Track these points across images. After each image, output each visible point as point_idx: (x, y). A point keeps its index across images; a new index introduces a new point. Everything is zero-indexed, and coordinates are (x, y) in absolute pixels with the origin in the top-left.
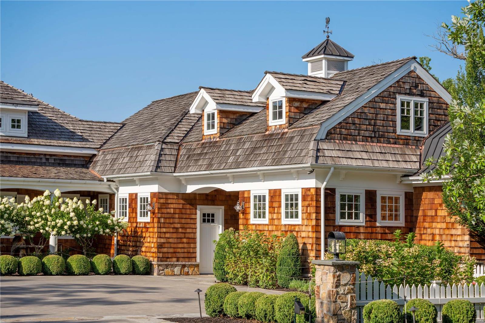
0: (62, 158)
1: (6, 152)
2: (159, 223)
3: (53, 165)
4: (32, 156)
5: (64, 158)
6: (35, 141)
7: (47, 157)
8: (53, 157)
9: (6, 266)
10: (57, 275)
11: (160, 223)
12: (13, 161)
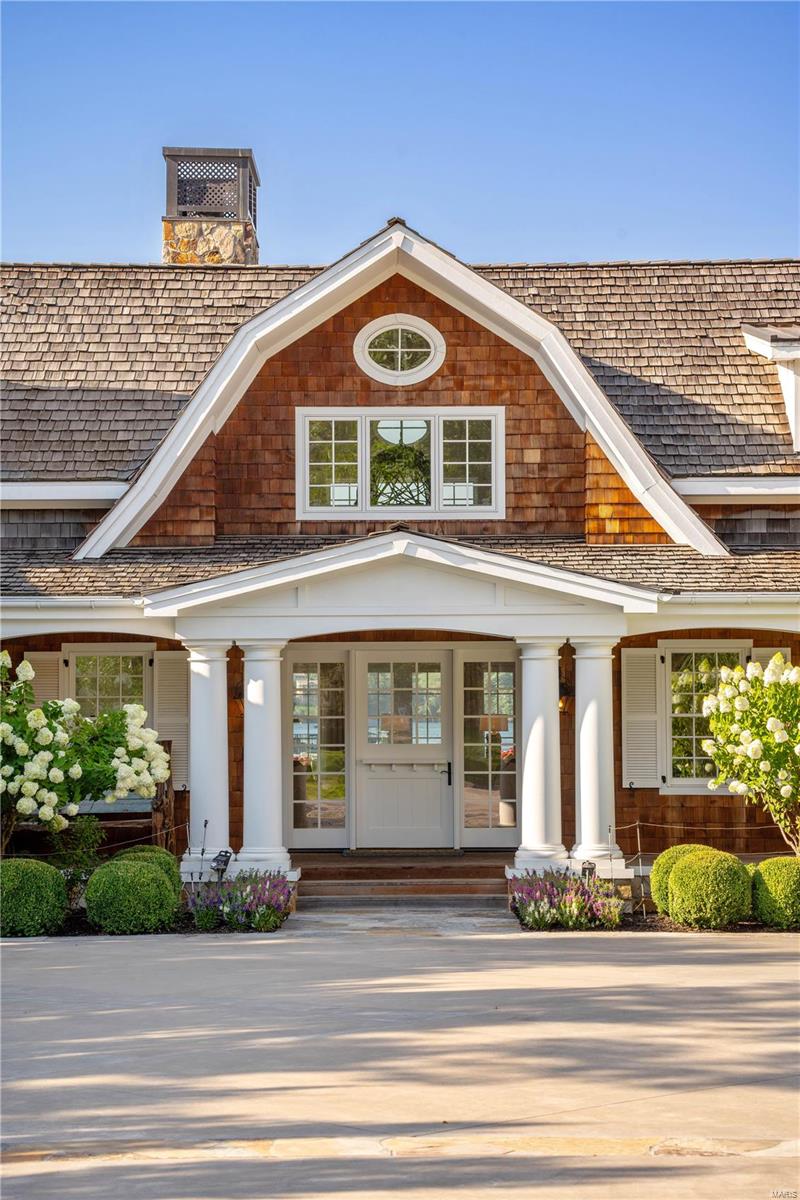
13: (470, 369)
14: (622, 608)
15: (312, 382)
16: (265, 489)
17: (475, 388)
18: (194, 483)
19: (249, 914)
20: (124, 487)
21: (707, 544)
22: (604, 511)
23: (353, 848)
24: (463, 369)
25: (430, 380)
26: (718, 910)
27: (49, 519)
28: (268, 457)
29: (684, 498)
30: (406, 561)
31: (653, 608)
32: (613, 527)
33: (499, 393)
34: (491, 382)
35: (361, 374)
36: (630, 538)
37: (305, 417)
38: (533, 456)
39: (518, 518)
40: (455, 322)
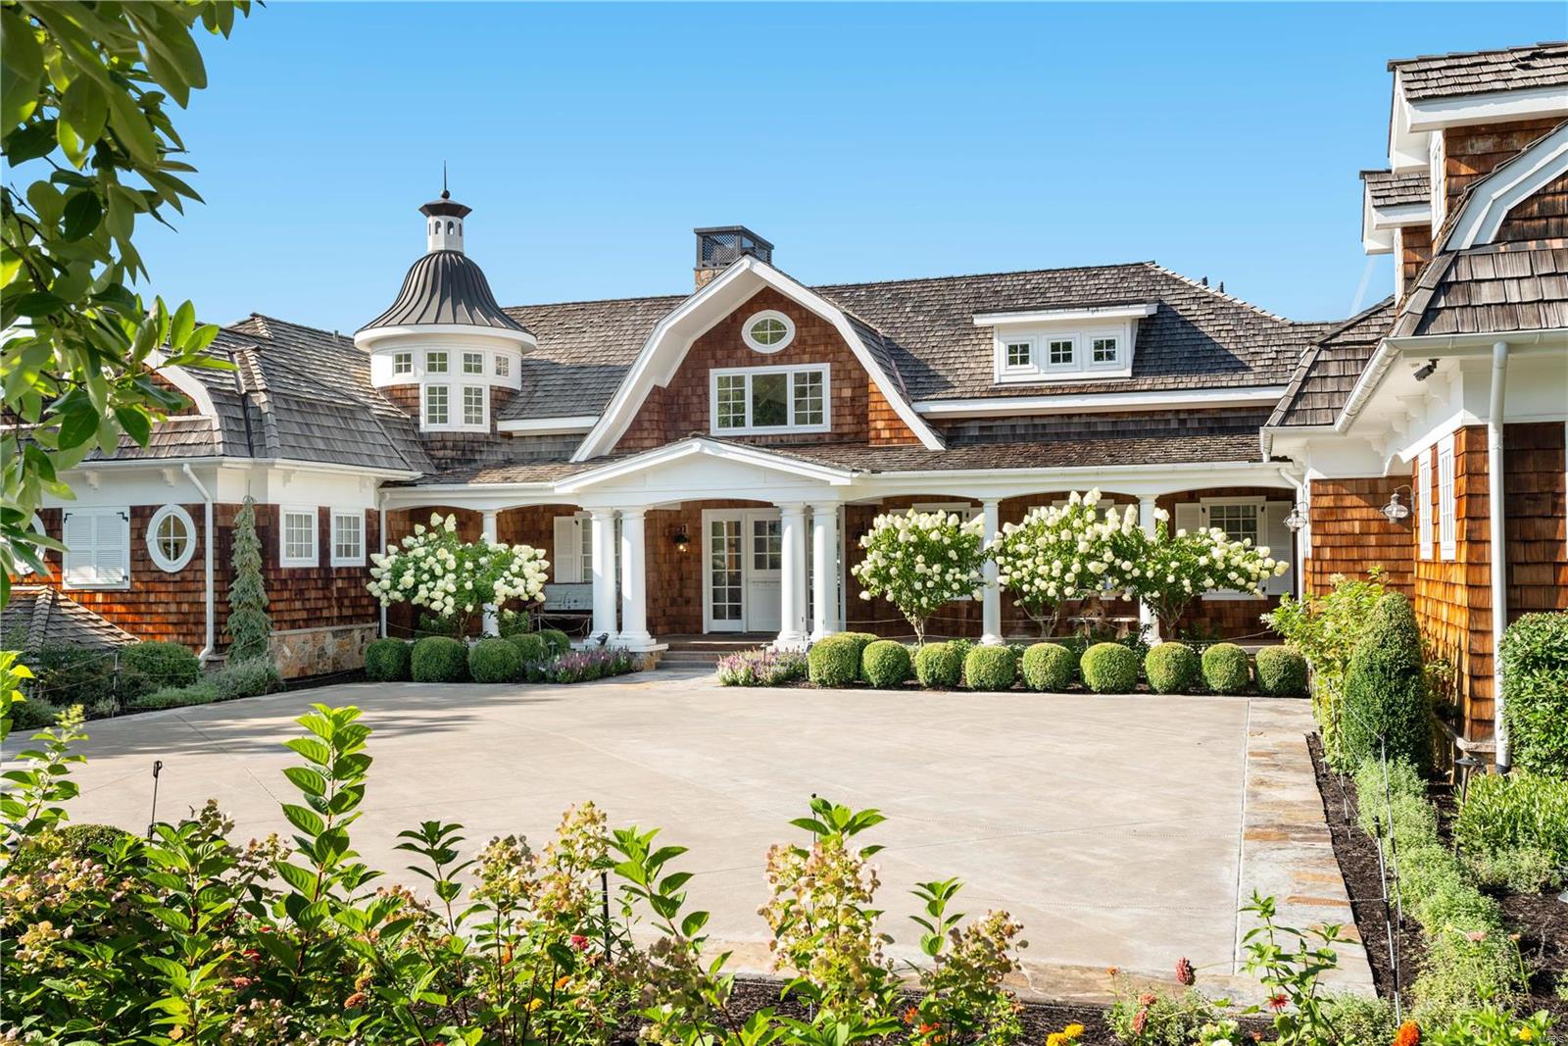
0: (1217, 416)
1: (1087, 415)
2: (1318, 560)
3: (1197, 433)
4: (1147, 418)
5: (1223, 415)
6: (1147, 382)
7: (1182, 416)
8: (1197, 416)
9: (927, 668)
10: (1046, 690)
11: (1322, 561)
12: (1102, 433)
13: (810, 342)
14: (829, 482)
15: (719, 354)
16: (693, 419)
17: (812, 353)
18: (646, 416)
19: (556, 673)
20: (597, 419)
21: (931, 442)
22: (880, 425)
23: (744, 631)
24: (805, 341)
25: (786, 349)
26: (830, 674)
27: (568, 440)
28: (695, 400)
29: (920, 415)
30: (699, 457)
31: (848, 482)
32: (886, 434)
33: (826, 355)
34: (821, 348)
35: (746, 347)
36: (895, 441)
37: (715, 374)
38: (847, 393)
39: (839, 431)
40: (801, 314)
